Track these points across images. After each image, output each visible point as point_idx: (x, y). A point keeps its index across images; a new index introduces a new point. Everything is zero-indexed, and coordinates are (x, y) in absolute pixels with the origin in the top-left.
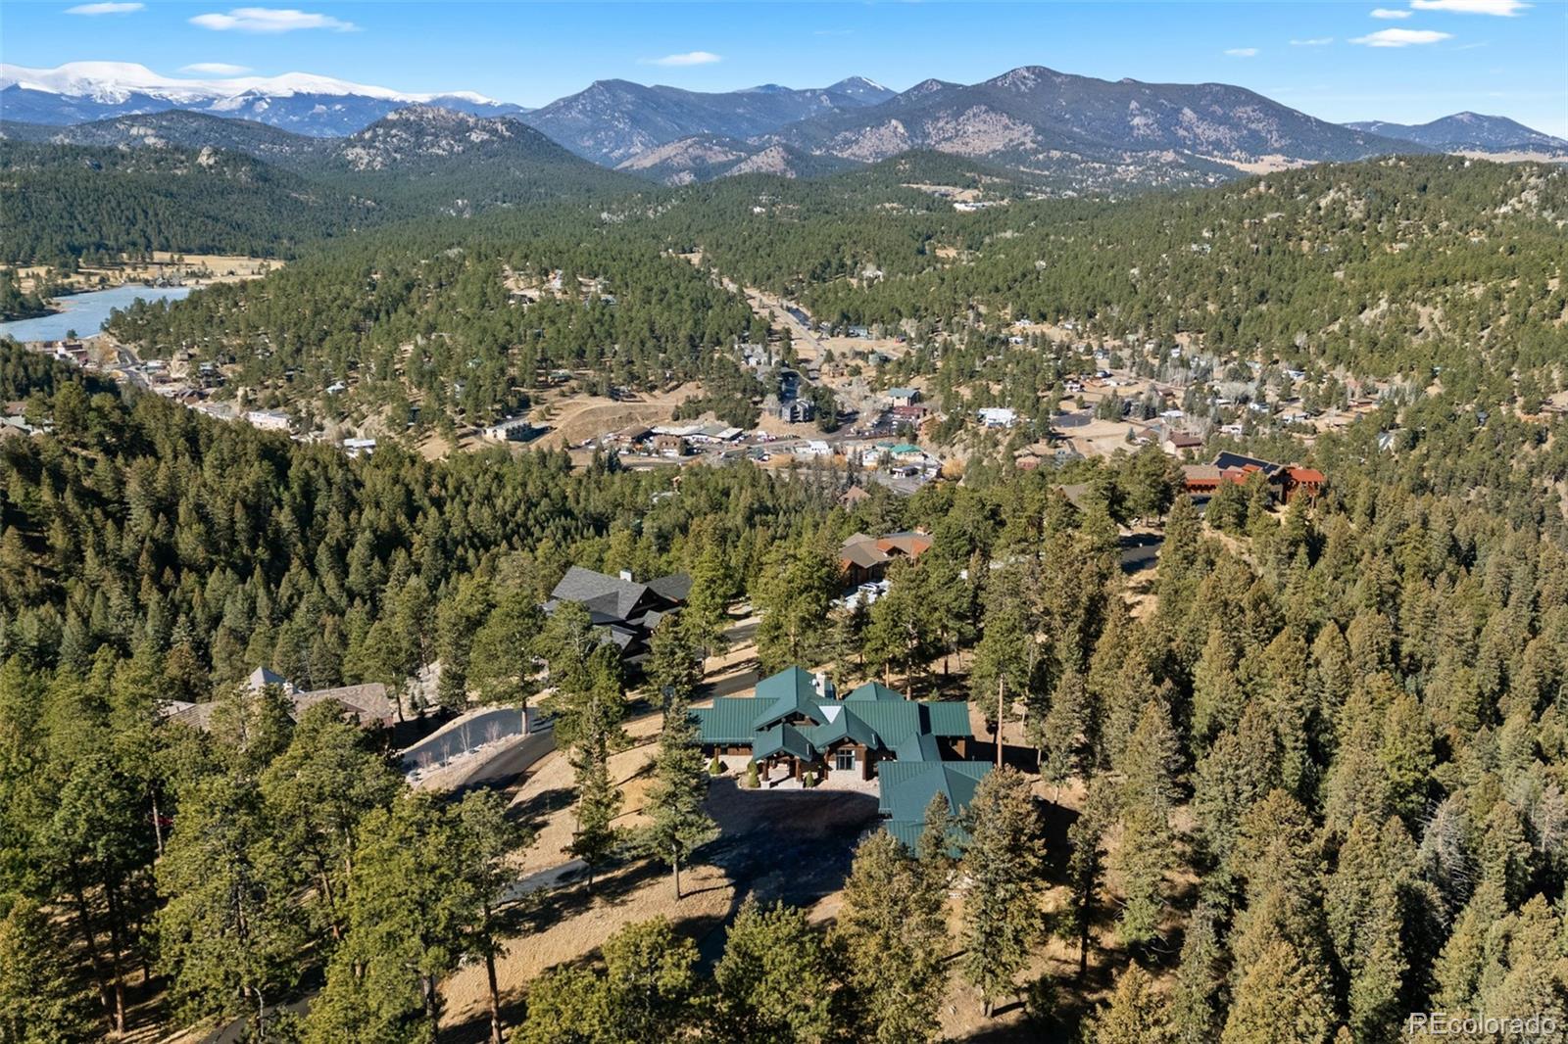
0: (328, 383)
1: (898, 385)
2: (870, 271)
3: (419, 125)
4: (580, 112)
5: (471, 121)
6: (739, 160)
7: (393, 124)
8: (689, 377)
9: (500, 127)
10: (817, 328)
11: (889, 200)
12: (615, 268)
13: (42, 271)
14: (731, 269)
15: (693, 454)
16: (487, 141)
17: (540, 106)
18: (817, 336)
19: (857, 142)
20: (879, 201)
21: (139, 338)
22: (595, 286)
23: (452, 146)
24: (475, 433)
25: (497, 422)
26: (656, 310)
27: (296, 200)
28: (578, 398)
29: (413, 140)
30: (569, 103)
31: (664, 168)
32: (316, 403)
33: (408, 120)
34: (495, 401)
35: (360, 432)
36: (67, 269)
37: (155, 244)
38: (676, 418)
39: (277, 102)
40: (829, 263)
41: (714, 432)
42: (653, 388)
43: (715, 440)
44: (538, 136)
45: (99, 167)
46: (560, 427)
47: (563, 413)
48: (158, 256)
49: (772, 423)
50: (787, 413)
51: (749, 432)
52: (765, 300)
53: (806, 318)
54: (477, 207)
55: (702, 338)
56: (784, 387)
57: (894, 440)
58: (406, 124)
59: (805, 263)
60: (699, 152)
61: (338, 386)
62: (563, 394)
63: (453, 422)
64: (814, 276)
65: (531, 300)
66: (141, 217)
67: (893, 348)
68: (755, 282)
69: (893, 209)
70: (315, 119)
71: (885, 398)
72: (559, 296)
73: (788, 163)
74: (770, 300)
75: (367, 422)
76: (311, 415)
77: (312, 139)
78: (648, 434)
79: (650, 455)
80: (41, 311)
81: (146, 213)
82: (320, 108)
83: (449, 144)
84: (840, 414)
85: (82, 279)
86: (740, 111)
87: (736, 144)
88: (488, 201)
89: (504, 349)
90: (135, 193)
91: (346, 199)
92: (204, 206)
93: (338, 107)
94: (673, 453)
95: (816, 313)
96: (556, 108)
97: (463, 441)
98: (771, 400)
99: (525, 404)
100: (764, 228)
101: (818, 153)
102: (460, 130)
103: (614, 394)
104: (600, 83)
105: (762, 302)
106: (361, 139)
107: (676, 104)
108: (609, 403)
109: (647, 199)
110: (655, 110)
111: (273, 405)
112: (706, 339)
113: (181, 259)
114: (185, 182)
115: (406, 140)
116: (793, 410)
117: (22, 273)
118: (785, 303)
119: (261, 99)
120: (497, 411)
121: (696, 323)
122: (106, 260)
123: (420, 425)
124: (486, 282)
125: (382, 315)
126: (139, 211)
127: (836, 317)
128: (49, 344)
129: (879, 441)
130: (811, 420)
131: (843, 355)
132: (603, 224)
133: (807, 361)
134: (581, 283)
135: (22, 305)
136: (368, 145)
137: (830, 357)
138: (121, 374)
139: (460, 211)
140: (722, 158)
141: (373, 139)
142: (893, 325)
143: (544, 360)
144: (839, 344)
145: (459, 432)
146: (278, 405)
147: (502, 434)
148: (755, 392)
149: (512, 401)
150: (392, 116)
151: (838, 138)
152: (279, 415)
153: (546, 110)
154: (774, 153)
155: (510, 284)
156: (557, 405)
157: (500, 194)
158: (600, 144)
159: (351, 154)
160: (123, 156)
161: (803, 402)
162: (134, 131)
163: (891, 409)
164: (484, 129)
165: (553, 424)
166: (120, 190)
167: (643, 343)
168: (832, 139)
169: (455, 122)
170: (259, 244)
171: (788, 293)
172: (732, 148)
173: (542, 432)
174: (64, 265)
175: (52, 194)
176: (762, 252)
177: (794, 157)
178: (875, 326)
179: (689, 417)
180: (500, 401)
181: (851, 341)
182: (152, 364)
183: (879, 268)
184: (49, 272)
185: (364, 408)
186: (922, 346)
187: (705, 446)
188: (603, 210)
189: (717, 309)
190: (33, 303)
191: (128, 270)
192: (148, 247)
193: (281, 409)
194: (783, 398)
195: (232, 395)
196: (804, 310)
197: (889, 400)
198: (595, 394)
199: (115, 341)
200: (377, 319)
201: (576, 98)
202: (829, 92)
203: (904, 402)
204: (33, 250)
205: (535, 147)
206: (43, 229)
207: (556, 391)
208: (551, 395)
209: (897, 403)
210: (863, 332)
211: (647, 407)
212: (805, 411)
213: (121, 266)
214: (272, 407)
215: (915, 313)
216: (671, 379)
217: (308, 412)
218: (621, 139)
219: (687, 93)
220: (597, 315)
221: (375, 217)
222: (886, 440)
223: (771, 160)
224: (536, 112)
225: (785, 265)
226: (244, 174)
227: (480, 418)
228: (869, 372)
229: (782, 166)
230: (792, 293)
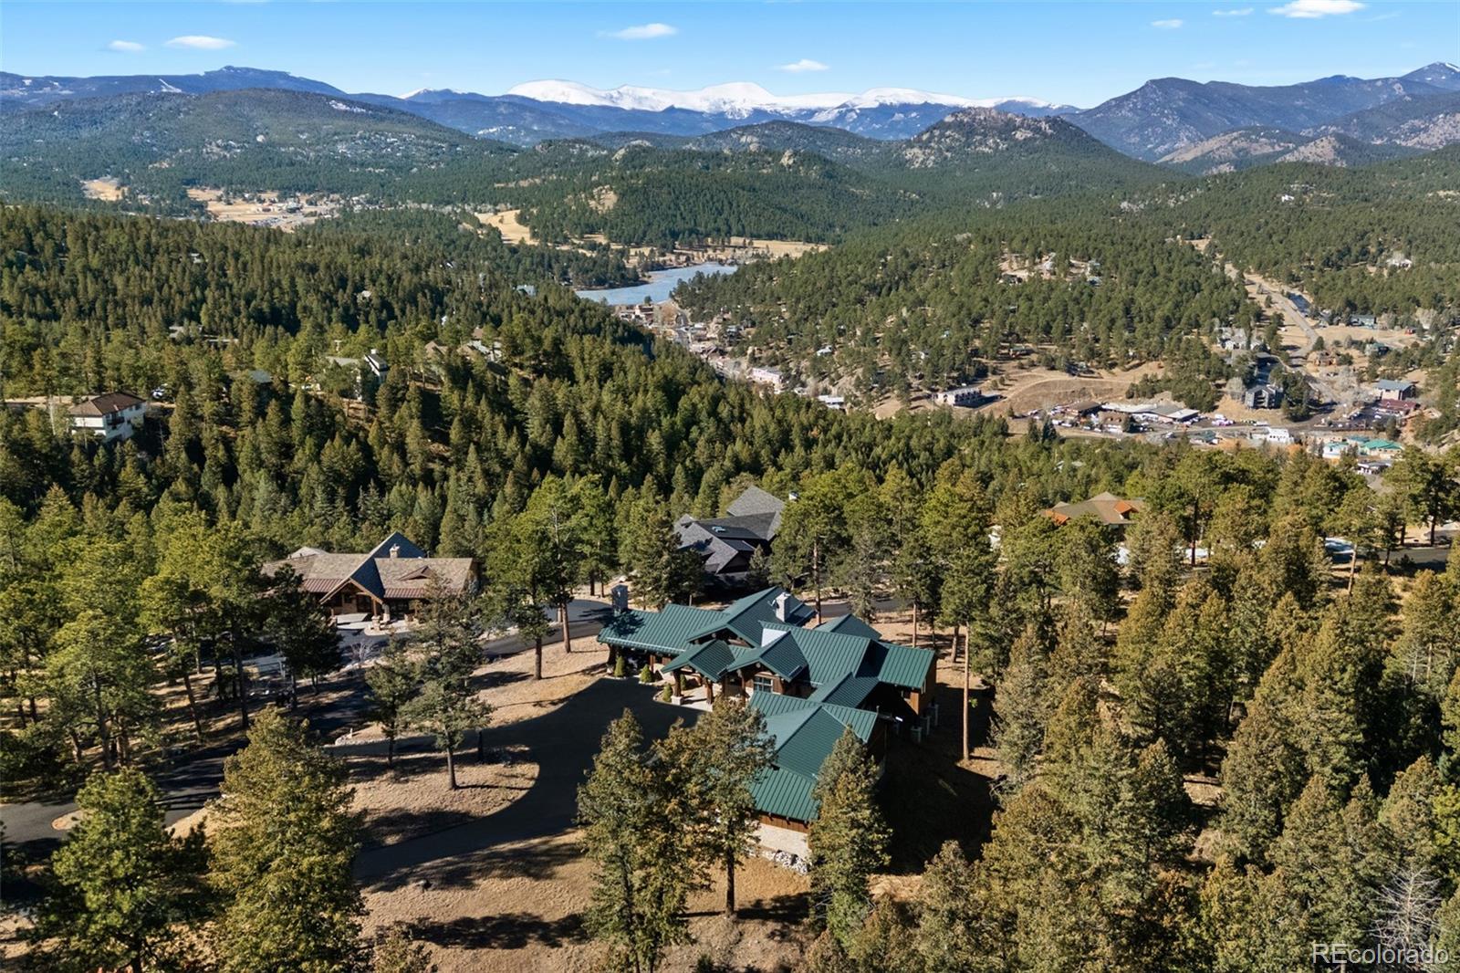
0: (819, 346)
1: (1391, 377)
2: (1397, 259)
3: (971, 126)
4: (1131, 110)
5: (1018, 120)
6: (1287, 151)
7: (949, 126)
8: (1153, 356)
9: (1043, 125)
10: (1315, 315)
11: (1444, 188)
12: (1109, 252)
13: (646, 251)
14: (1236, 257)
15: (1138, 431)
16: (1030, 139)
17: (1092, 106)
18: (1313, 323)
19: (1426, 130)
20: (1431, 188)
21: (692, 304)
22: (1085, 269)
23: (998, 145)
24: (928, 397)
25: (951, 388)
26: (1139, 290)
27: (853, 194)
28: (1035, 371)
29: (963, 139)
30: (1120, 101)
31: (1205, 161)
32: (805, 363)
33: (962, 121)
34: (952, 369)
35: (834, 390)
36: (665, 249)
37: (734, 231)
38: (1131, 397)
39: (865, 113)
40: (1349, 250)
41: (1166, 413)
42: (1113, 365)
43: (1166, 420)
44: (1079, 133)
45: (707, 168)
46: (1009, 397)
47: (1017, 384)
48: (735, 240)
49: (1233, 406)
50: (1250, 398)
51: (1207, 415)
52: (1266, 286)
53: (1307, 305)
54: (1010, 199)
55: (1180, 319)
56: (1256, 372)
57: (1370, 434)
58: (959, 126)
59: (1320, 249)
60: (1244, 144)
61: (827, 350)
62: (1022, 367)
63: (909, 385)
64: (1327, 263)
65: (1020, 280)
66: (726, 207)
67: (1398, 339)
68: (1260, 269)
69: (1447, 197)
70: (893, 126)
71: (1372, 391)
72: (1046, 276)
73: (1338, 152)
74: (1274, 287)
75: (841, 382)
76: (799, 373)
77: (880, 142)
78: (1096, 409)
79: (1092, 428)
80: (635, 281)
81: (731, 204)
82: (899, 116)
83: (995, 142)
84: (1316, 403)
85: (673, 258)
86: (1299, 103)
87: (1285, 136)
88: (1021, 193)
89: (976, 322)
90: (725, 187)
91: (894, 193)
92: (778, 199)
93: (914, 115)
94: (1117, 430)
95: (1319, 300)
96: (1106, 107)
97: (914, 404)
98: (1235, 384)
99: (982, 373)
100: (1284, 215)
101: (1379, 142)
102: (1007, 129)
103: (1071, 369)
104: (1153, 82)
105: (1263, 288)
106: (919, 140)
107: (1230, 99)
108: (1066, 377)
109: (1171, 188)
110: (1207, 105)
111: (773, 363)
112: (1183, 321)
113: (751, 243)
114: (767, 179)
115: (958, 140)
116: (1258, 394)
117: (632, 252)
118: (1286, 289)
119: (852, 110)
120: (953, 378)
121: (1177, 305)
122: (696, 243)
123: (883, 387)
124: (982, 263)
125: (884, 291)
126: (726, 203)
127: (1339, 304)
128: (631, 307)
129: (1353, 434)
130: (1277, 407)
131: (1337, 343)
132: (1121, 212)
133: (1294, 348)
134: (1072, 265)
135: (623, 276)
136: (925, 146)
137: (1320, 345)
138: (673, 333)
139: (994, 203)
140: (1268, 150)
141: (929, 140)
142: (1406, 315)
143: (1011, 334)
144: (1339, 332)
145: (914, 395)
146: (776, 364)
147: (951, 399)
148: (1220, 375)
149: (970, 370)
150: (949, 119)
151: (1405, 127)
152: (775, 372)
153: (1098, 109)
154: (1325, 143)
155: (1004, 266)
156: (1012, 376)
157: (1032, 187)
158: (1146, 140)
159: (909, 154)
160: (726, 159)
161: (1272, 387)
162: (743, 139)
163: (1378, 402)
164: (1029, 127)
165: (1004, 394)
166: (714, 186)
167: (1113, 321)
168: (1397, 128)
169: (1004, 122)
170: (813, 232)
171: (1293, 279)
172: (1280, 139)
173: (992, 399)
174: (664, 246)
175: (665, 190)
176: (1275, 239)
177: (1346, 146)
178: (1384, 316)
179: (1144, 395)
180: (958, 370)
181: (1350, 330)
182: (697, 326)
183: (1408, 256)
184: (652, 251)
185: (841, 370)
186: (1433, 338)
187: (1153, 425)
188: (1124, 199)
189: (1206, 293)
190: (630, 275)
191: (710, 252)
192: (729, 234)
193: (778, 367)
194: (1250, 382)
195: (744, 353)
196: (1307, 297)
197: (1377, 393)
198: (1053, 368)
199: (677, 306)
200: (879, 294)
201: (1127, 97)
202: (1404, 81)
203: (1394, 395)
204: (645, 233)
205: (1074, 143)
206: (655, 217)
207: (1016, 363)
208: (1009, 367)
209: (1386, 396)
210: (1368, 321)
211: (1102, 383)
212: (1271, 396)
213: (705, 248)
214: (773, 365)
215: (1437, 303)
216: (1134, 357)
217: (797, 371)
218: (1170, 135)
219: (1243, 87)
220: (1076, 293)
221: (917, 209)
222: (1362, 434)
223: (1321, 150)
224: (1089, 113)
225: (1296, 252)
226: (814, 173)
227: (936, 383)
228: (1361, 361)
229: (1331, 156)
230: (1298, 280)
